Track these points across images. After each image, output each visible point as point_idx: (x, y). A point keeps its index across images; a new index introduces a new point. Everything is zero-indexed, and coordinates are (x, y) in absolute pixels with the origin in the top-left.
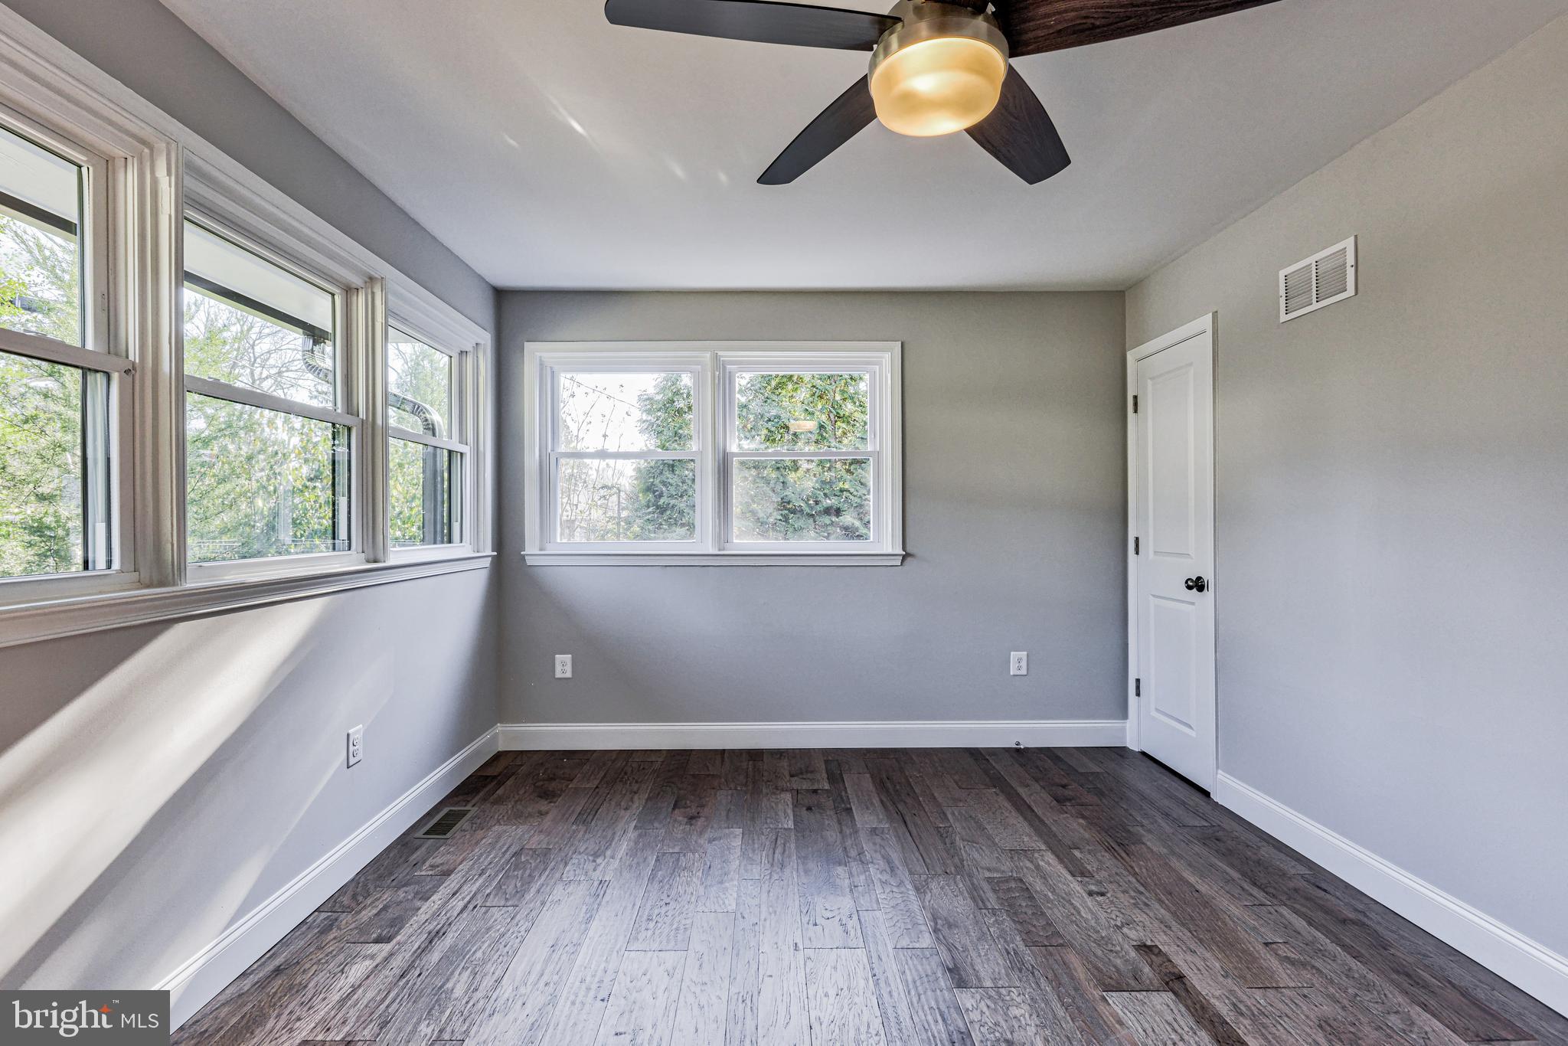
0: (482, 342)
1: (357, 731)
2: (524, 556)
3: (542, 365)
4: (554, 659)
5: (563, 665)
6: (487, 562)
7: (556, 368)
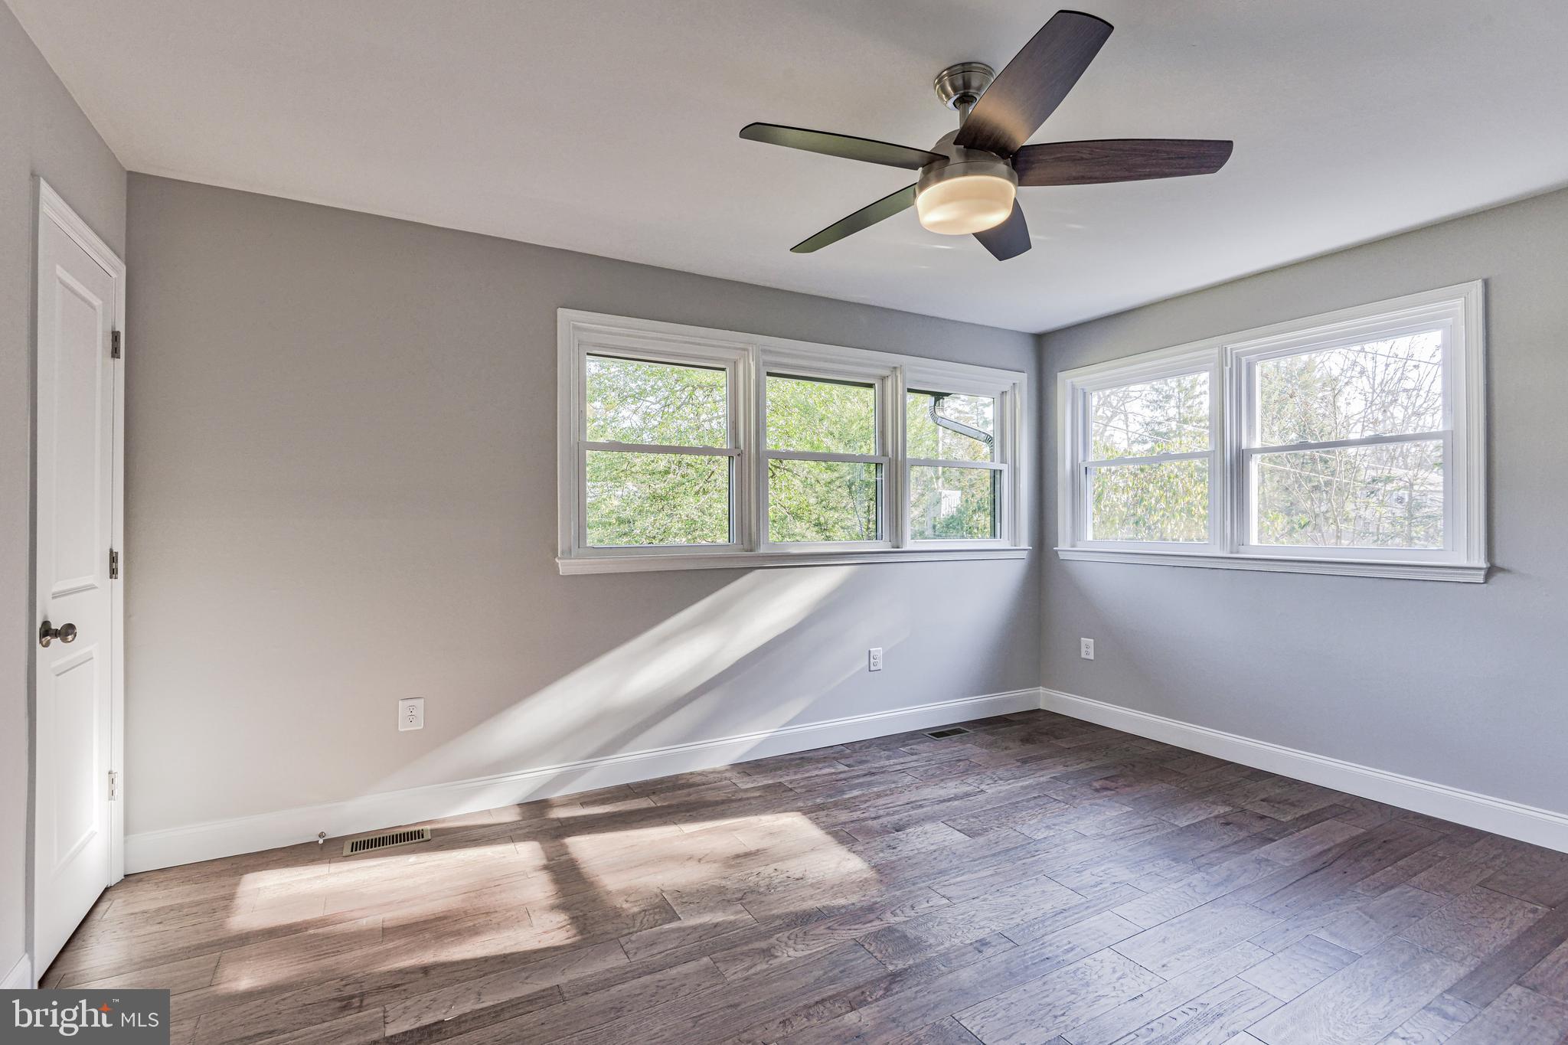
0: (1017, 382)
1: (878, 651)
2: (1056, 551)
3: (1074, 389)
4: (1080, 642)
5: (1088, 647)
6: (1024, 555)
7: (1088, 389)
